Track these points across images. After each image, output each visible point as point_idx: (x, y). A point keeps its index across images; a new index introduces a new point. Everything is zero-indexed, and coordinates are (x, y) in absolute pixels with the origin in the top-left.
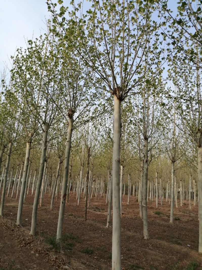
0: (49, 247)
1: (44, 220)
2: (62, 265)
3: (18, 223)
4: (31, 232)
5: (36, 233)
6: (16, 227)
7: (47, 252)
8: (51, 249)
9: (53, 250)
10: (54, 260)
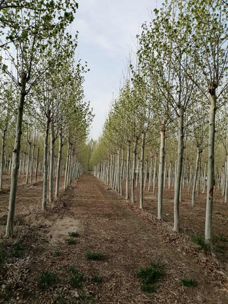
0: (197, 247)
1: (186, 217)
2: (215, 269)
3: (159, 217)
4: (175, 229)
5: (180, 230)
6: (158, 221)
7: (195, 252)
8: (200, 249)
9: (202, 251)
10: (205, 262)
